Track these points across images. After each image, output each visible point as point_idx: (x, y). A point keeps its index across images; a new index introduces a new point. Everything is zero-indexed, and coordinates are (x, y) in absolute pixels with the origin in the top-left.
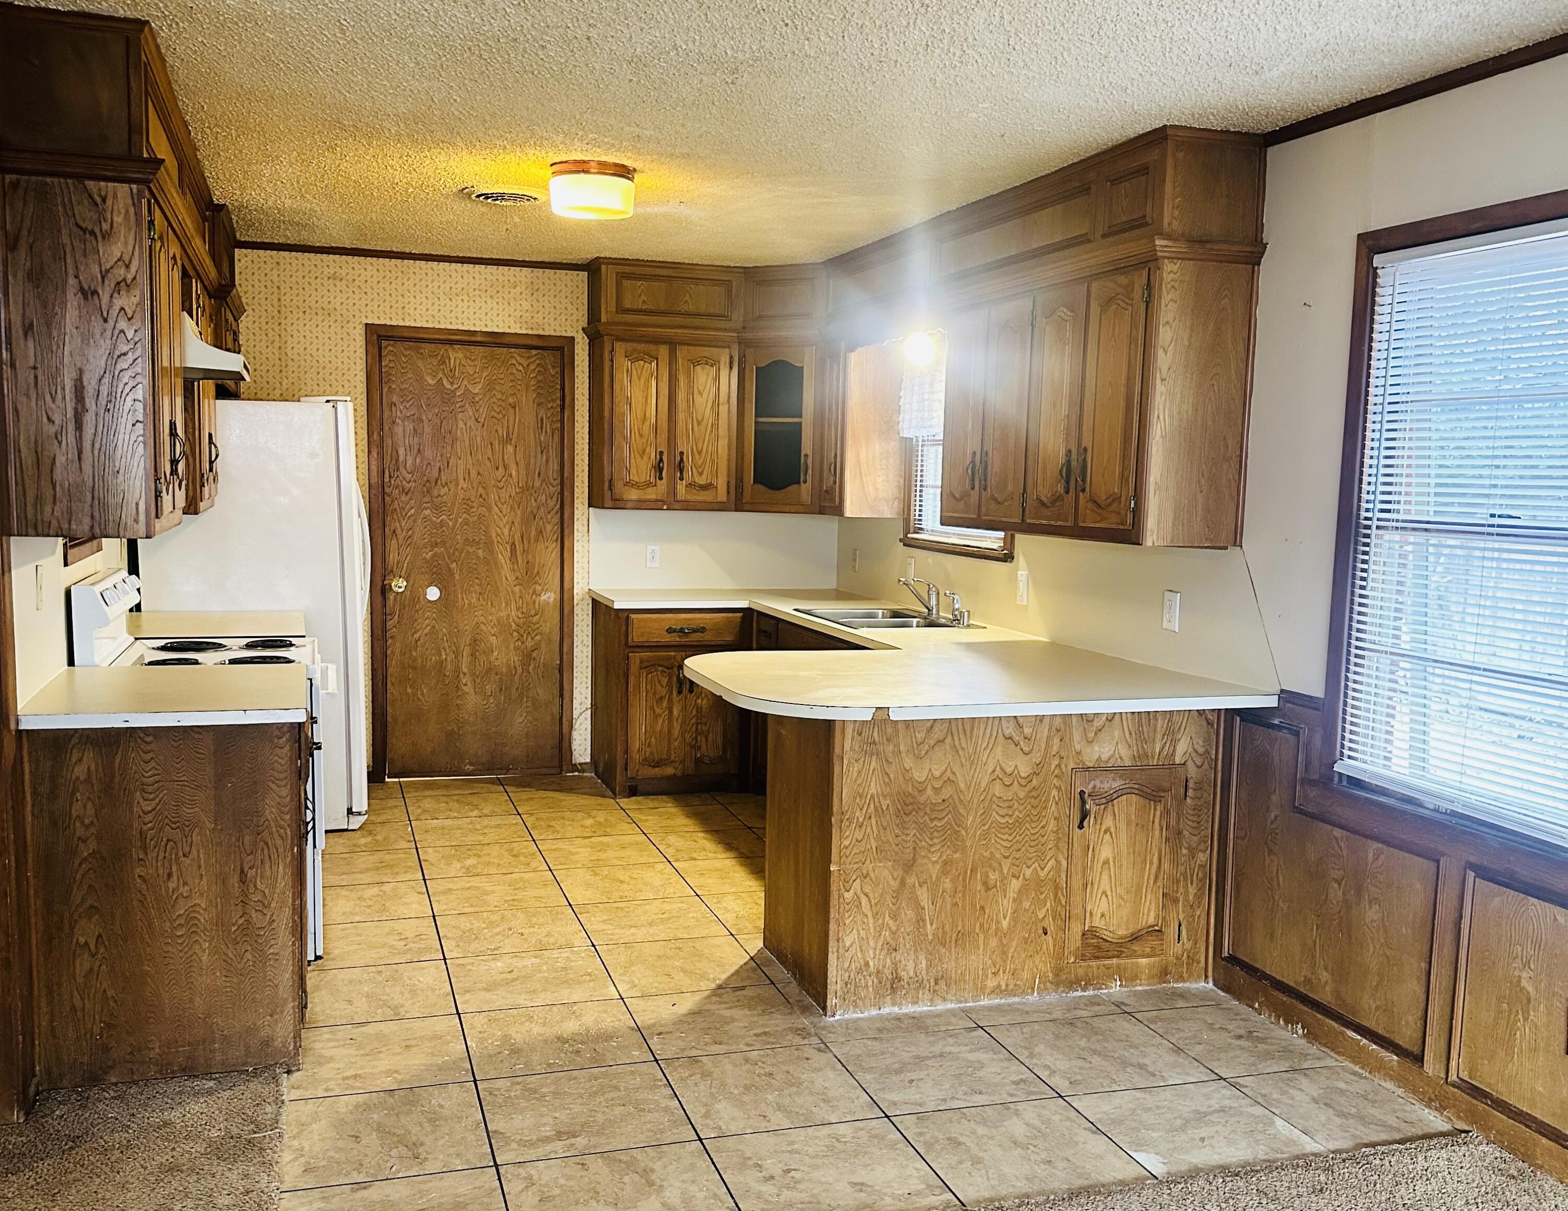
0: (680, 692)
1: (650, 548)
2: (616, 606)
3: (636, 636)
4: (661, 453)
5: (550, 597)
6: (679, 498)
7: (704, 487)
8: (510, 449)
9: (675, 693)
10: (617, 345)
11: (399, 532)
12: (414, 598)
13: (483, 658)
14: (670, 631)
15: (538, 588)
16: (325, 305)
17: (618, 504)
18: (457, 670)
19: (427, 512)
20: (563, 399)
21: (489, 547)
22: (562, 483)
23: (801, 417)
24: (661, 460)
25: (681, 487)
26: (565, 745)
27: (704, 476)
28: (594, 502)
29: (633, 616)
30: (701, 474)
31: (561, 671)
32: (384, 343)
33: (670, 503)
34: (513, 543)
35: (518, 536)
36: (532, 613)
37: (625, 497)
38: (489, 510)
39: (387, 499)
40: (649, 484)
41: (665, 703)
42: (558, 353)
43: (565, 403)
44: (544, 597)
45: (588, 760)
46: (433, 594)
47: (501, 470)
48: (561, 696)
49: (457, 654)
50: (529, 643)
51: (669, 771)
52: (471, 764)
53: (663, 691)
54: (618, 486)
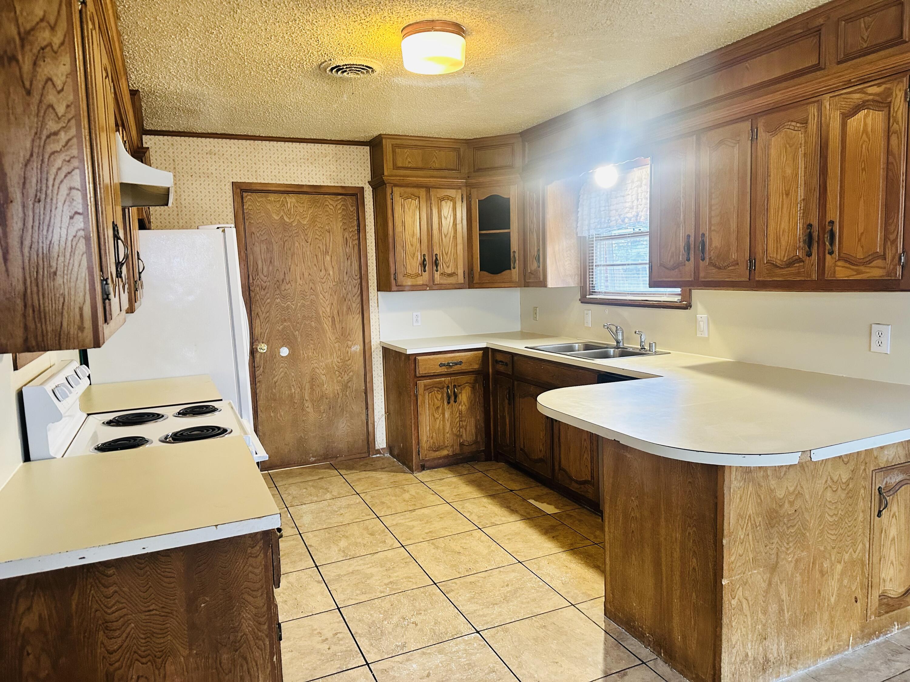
0: (449, 403)
1: (415, 314)
2: (409, 352)
3: (422, 370)
4: (424, 255)
5: (357, 348)
6: (436, 283)
7: (450, 275)
8: (328, 258)
9: (446, 403)
10: (395, 189)
11: (260, 314)
12: (273, 354)
13: (318, 390)
14: (441, 365)
15: (350, 343)
16: (206, 170)
17: (401, 288)
18: (302, 398)
19: (278, 300)
20: (359, 226)
21: (318, 319)
22: (361, 278)
23: (509, 228)
24: (424, 260)
25: (437, 275)
26: (371, 438)
27: (450, 269)
28: (380, 289)
29: (419, 358)
30: (448, 267)
31: (366, 393)
32: (245, 194)
33: (431, 286)
34: (333, 317)
35: (335, 312)
36: (347, 359)
37: (404, 284)
38: (317, 296)
39: (252, 294)
40: (418, 275)
41: (440, 410)
42: (354, 198)
43: (360, 228)
44: (353, 349)
45: (385, 446)
46: (285, 352)
47: (323, 271)
48: (367, 408)
49: (302, 388)
50: (346, 378)
51: (445, 452)
52: (313, 457)
53: (438, 403)
54: (400, 278)
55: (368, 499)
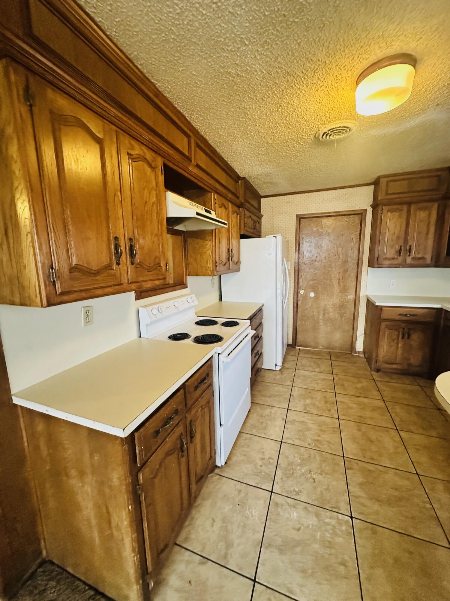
0: (403, 338)
1: (392, 281)
2: (377, 304)
3: (384, 316)
4: (401, 247)
5: (351, 297)
6: (407, 263)
7: (420, 259)
8: (340, 249)
9: (400, 337)
10: (384, 207)
11: (303, 276)
12: (306, 296)
13: (326, 315)
14: (400, 315)
15: (347, 294)
16: (285, 211)
17: (380, 266)
18: (318, 318)
19: (312, 270)
20: (361, 230)
21: (331, 279)
22: (358, 260)
24: (401, 249)
25: (409, 259)
26: (354, 345)
28: (369, 266)
29: (384, 308)
30: (419, 254)
31: (354, 321)
32: (301, 220)
33: (404, 265)
34: (339, 280)
35: (341, 278)
36: (345, 301)
37: (384, 263)
38: (332, 268)
39: (300, 266)
40: (393, 259)
41: (396, 341)
42: (360, 215)
43: (361, 232)
44: (349, 297)
45: (362, 350)
46: (312, 295)
47: (337, 256)
48: (353, 329)
49: (319, 312)
50: (343, 311)
51: (395, 366)
52: (322, 346)
53: (395, 337)
54: (381, 259)
55: (336, 379)
